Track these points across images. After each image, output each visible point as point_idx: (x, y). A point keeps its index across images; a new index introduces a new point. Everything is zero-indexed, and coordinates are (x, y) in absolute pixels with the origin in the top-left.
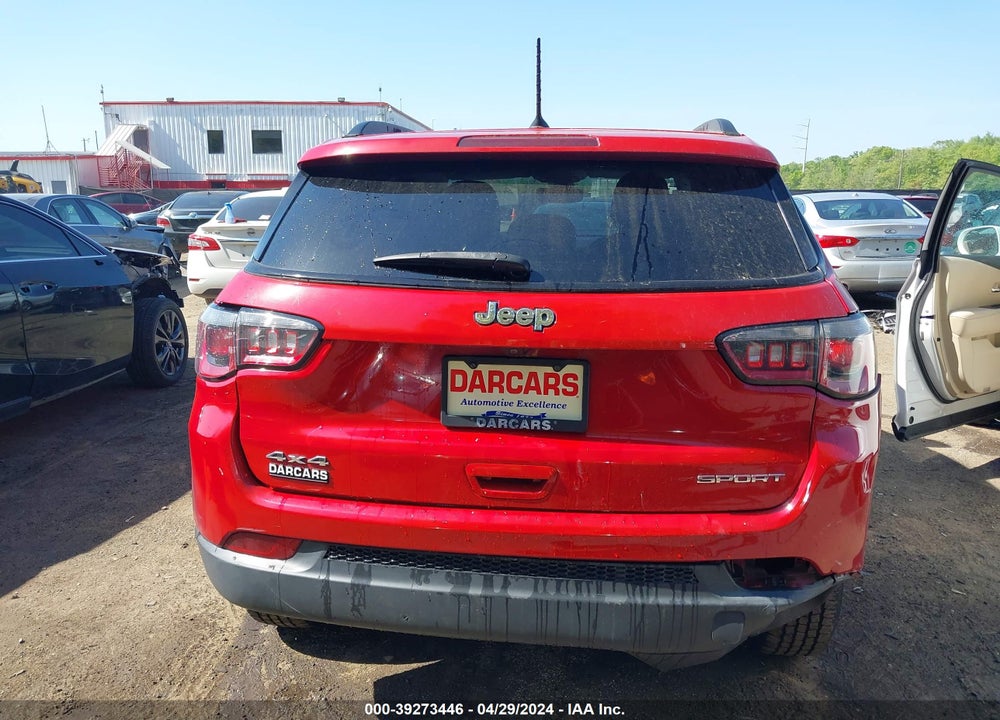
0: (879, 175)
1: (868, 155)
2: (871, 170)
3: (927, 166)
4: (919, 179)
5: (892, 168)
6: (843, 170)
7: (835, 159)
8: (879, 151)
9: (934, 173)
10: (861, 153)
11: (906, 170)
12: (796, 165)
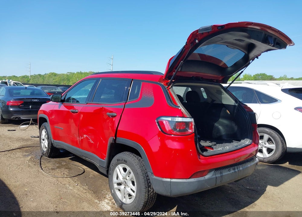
0: (54, 80)
1: (50, 74)
2: (51, 79)
3: (67, 79)
4: (65, 82)
5: (57, 79)
6: (43, 79)
7: (40, 75)
8: (53, 74)
9: (69, 81)
10: (47, 74)
11: (61, 79)
12: (27, 76)
